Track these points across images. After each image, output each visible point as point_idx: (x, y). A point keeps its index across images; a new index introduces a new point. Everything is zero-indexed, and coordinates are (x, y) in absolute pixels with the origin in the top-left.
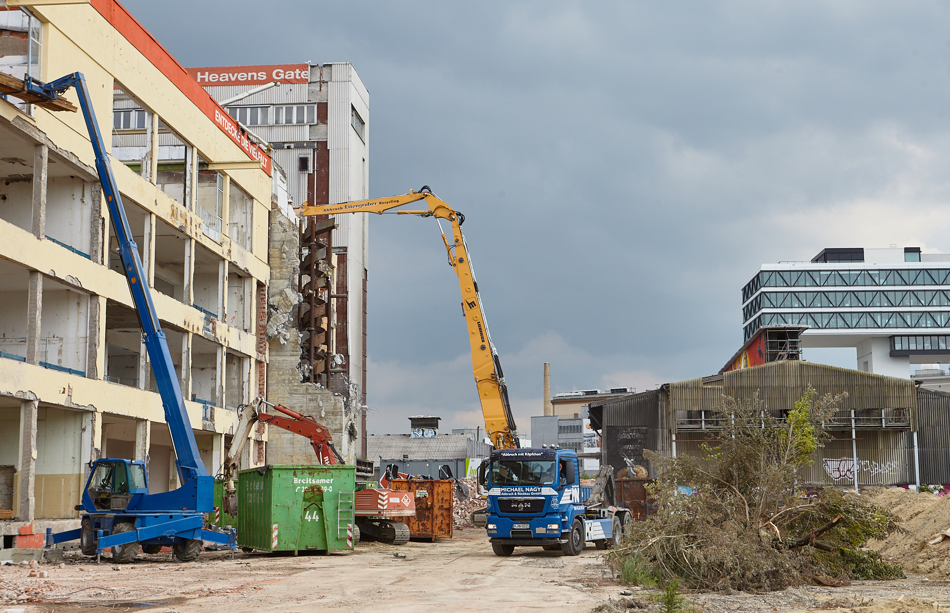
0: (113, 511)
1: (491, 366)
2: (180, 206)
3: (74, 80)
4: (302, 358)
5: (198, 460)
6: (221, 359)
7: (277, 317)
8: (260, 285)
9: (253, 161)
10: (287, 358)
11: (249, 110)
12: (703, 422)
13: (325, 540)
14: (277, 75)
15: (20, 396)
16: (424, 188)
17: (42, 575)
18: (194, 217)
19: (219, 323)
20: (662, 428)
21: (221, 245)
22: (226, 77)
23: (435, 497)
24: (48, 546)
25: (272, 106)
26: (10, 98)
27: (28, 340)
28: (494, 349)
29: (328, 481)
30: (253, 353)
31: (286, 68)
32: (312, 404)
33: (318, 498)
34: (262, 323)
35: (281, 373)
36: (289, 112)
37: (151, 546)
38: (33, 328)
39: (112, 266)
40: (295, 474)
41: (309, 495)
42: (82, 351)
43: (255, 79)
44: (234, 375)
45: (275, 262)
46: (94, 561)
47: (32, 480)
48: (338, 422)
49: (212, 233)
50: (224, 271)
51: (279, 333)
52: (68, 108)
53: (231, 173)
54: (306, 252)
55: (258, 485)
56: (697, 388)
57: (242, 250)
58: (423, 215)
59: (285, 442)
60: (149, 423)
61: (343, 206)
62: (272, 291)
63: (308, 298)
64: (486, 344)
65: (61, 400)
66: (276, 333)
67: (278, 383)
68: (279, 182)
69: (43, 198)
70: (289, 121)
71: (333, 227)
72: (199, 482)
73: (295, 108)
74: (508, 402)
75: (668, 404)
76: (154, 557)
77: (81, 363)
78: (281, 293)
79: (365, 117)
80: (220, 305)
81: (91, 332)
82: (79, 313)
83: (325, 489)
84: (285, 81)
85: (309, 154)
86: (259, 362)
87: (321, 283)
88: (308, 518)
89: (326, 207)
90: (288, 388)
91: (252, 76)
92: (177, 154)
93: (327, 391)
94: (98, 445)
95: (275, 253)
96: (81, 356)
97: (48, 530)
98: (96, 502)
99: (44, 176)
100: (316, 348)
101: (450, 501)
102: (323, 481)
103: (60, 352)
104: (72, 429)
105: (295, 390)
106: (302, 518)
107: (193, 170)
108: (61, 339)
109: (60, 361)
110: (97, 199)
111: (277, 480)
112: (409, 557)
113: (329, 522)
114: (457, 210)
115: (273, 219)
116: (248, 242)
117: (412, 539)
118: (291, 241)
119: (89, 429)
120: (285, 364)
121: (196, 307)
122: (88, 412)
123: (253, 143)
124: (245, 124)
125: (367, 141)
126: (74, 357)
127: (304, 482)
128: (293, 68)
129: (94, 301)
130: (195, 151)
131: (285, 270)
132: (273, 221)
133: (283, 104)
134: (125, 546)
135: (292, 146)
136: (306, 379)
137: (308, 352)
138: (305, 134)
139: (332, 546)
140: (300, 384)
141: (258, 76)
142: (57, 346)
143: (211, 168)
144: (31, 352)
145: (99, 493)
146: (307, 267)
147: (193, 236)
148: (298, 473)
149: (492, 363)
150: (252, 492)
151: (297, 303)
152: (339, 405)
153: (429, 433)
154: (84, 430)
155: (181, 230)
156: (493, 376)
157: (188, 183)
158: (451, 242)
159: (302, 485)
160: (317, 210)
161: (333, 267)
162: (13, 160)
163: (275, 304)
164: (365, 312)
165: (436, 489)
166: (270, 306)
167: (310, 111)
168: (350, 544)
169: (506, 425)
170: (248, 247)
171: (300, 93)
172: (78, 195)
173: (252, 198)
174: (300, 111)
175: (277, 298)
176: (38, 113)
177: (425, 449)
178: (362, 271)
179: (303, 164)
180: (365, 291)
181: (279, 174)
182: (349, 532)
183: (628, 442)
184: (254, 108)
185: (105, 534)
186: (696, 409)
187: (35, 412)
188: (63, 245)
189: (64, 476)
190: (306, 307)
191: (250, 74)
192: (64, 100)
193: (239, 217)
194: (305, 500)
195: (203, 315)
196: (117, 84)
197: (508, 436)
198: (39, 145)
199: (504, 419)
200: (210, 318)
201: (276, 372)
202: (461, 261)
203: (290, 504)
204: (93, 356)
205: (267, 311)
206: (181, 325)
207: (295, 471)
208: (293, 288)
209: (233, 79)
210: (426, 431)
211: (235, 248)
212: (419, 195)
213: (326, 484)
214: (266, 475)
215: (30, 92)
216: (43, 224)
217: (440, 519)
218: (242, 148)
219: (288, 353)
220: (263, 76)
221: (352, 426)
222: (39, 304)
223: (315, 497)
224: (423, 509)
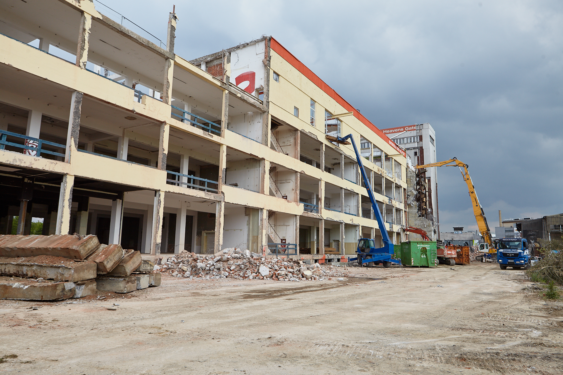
0: (366, 253)
1: (480, 211)
2: (380, 168)
3: (350, 136)
4: (418, 210)
5: (389, 239)
6: (394, 211)
7: (410, 198)
8: (404, 189)
9: (401, 154)
11: (399, 140)
12: (561, 229)
13: (428, 263)
14: (407, 129)
15: (340, 221)
16: (454, 158)
17: (347, 270)
18: (384, 171)
19: (393, 200)
20: (545, 230)
21: (392, 178)
22: (391, 131)
23: (463, 251)
24: (349, 262)
25: (405, 138)
26: (333, 142)
27: (341, 207)
28: (481, 206)
29: (428, 246)
30: (403, 209)
31: (409, 127)
32: (422, 223)
33: (425, 251)
34: (405, 200)
35: (412, 214)
36: (411, 139)
37: (377, 263)
38: (342, 203)
39: (362, 186)
40: (418, 244)
41: (422, 250)
42: (355, 209)
43: (400, 130)
44: (398, 215)
45: (409, 182)
46: (361, 266)
47: (344, 244)
48: (430, 229)
49: (390, 175)
50: (394, 186)
52: (349, 144)
53: (394, 158)
54: (418, 179)
55: (407, 247)
56: (558, 217)
57: (399, 179)
58: (454, 166)
59: (414, 236)
60: (374, 229)
61: (429, 165)
62: (408, 191)
63: (419, 192)
64: (478, 204)
65: (350, 222)
66: (410, 203)
67: (411, 217)
68: (409, 159)
69: (343, 168)
70: (411, 142)
71: (426, 171)
72: (389, 245)
73: (412, 138)
74: (486, 222)
75: (546, 223)
76: (378, 266)
77: (355, 212)
78: (411, 191)
79: (434, 138)
80: (393, 196)
81: (357, 204)
82: (354, 199)
83: (427, 248)
84: (409, 130)
85: (417, 151)
86: (405, 211)
87: (423, 188)
88: (422, 256)
89: (423, 165)
90: (414, 219)
92: (379, 154)
93: (426, 219)
94: (361, 235)
95: (408, 180)
96: (355, 211)
97: (349, 258)
98: (361, 250)
99: (343, 163)
100: (422, 207)
101: (468, 253)
102: (426, 246)
103: (349, 209)
104: (353, 230)
105: (416, 219)
106: (421, 256)
107: (383, 158)
108: (350, 206)
109: (349, 212)
110: (357, 167)
111: (412, 246)
112: (455, 269)
113: (429, 258)
114: (465, 164)
116: (400, 177)
117: (456, 264)
118: (413, 176)
119: (358, 230)
120: (413, 212)
121: (386, 196)
122: (358, 226)
123: (400, 149)
124: (398, 144)
125: (435, 145)
126: (353, 211)
127: (420, 246)
128: (411, 126)
129: (358, 195)
130: (384, 152)
131: (412, 185)
132: (407, 171)
133: (409, 137)
134: (369, 263)
135: (412, 149)
136: (420, 216)
137: (420, 208)
138: (416, 145)
139: (430, 265)
140: (418, 217)
142: (349, 208)
143: (388, 157)
144: (342, 210)
145: (362, 248)
146: (418, 183)
147: (384, 176)
148: (419, 243)
149: (480, 210)
150: (405, 249)
151: (416, 194)
152: (430, 223)
153: (460, 232)
154: (357, 231)
155: (381, 175)
156: (481, 215)
157: (382, 161)
158: (464, 173)
159: (420, 247)
160: (421, 167)
161: (426, 183)
162: (335, 159)
164: (437, 196)
165: (463, 249)
166: (408, 195)
167: (417, 138)
168: (436, 265)
169: (486, 230)
170: (400, 178)
171: (414, 133)
172: (352, 167)
173: (401, 164)
174: (414, 139)
175: (410, 193)
176: (341, 146)
177: (459, 237)
178: (435, 184)
179: (416, 154)
180: (437, 190)
181: (408, 157)
182: (435, 261)
183: (531, 235)
184: (400, 139)
185: (364, 259)
186: (557, 224)
187: (344, 226)
188: (349, 181)
189: (352, 243)
190: (418, 195)
191: (398, 130)
192: (347, 142)
193: (397, 170)
194: (421, 251)
195: (388, 198)
196: (361, 136)
197: (487, 233)
198: (341, 154)
199: (485, 227)
200: (390, 199)
201: (410, 214)
202: (468, 179)
203: (417, 252)
204: (358, 210)
205: (407, 197)
206: (382, 202)
207: (418, 243)
208: (414, 190)
209: (394, 131)
210: (459, 231)
211: (396, 179)
212: (453, 160)
213: (427, 247)
214: (409, 244)
215: (338, 140)
216: (343, 175)
217: (465, 258)
218: (397, 151)
219: (414, 209)
220: (402, 129)
221: (435, 230)
222: (343, 197)
223: (424, 251)
224: (459, 255)
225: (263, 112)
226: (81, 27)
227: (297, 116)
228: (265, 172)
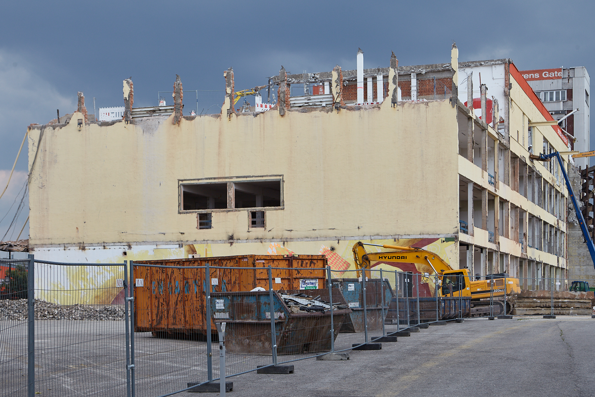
2: (553, 176)
6: (559, 236)
7: (573, 213)
8: (566, 199)
10: (577, 232)
14: (545, 75)
15: (535, 260)
18: (555, 178)
19: (559, 221)
21: (559, 187)
25: (542, 92)
30: (565, 231)
31: (549, 71)
34: (568, 217)
35: (574, 238)
36: (552, 94)
43: (533, 77)
50: (560, 197)
51: (574, 221)
59: (576, 270)
61: (592, 153)
62: (569, 201)
65: (538, 260)
66: (572, 220)
67: (572, 243)
73: (555, 92)
81: (540, 234)
84: (549, 78)
86: (566, 234)
90: (577, 245)
91: (532, 76)
94: (543, 275)
105: (580, 246)
110: (540, 184)
115: (569, 167)
118: (578, 177)
120: (576, 235)
121: (555, 216)
122: (541, 263)
125: (590, 104)
128: (553, 71)
131: (575, 191)
133: (548, 91)
135: (554, 113)
138: (560, 107)
140: (583, 243)
141: (534, 76)
146: (585, 188)
147: (555, 187)
151: (581, 206)
155: (553, 186)
163: (571, 207)
166: (569, 208)
167: (563, 94)
171: (558, 84)
173: (564, 160)
174: (558, 94)
187: (535, 265)
190: (585, 208)
191: (530, 75)
195: (557, 219)
196: (544, 137)
201: (572, 238)
205: (568, 211)
206: (554, 225)
208: (579, 199)
211: (562, 186)
219: (577, 230)
220: (537, 75)
225: (505, 149)
226: (469, 130)
227: (518, 142)
228: (509, 215)
